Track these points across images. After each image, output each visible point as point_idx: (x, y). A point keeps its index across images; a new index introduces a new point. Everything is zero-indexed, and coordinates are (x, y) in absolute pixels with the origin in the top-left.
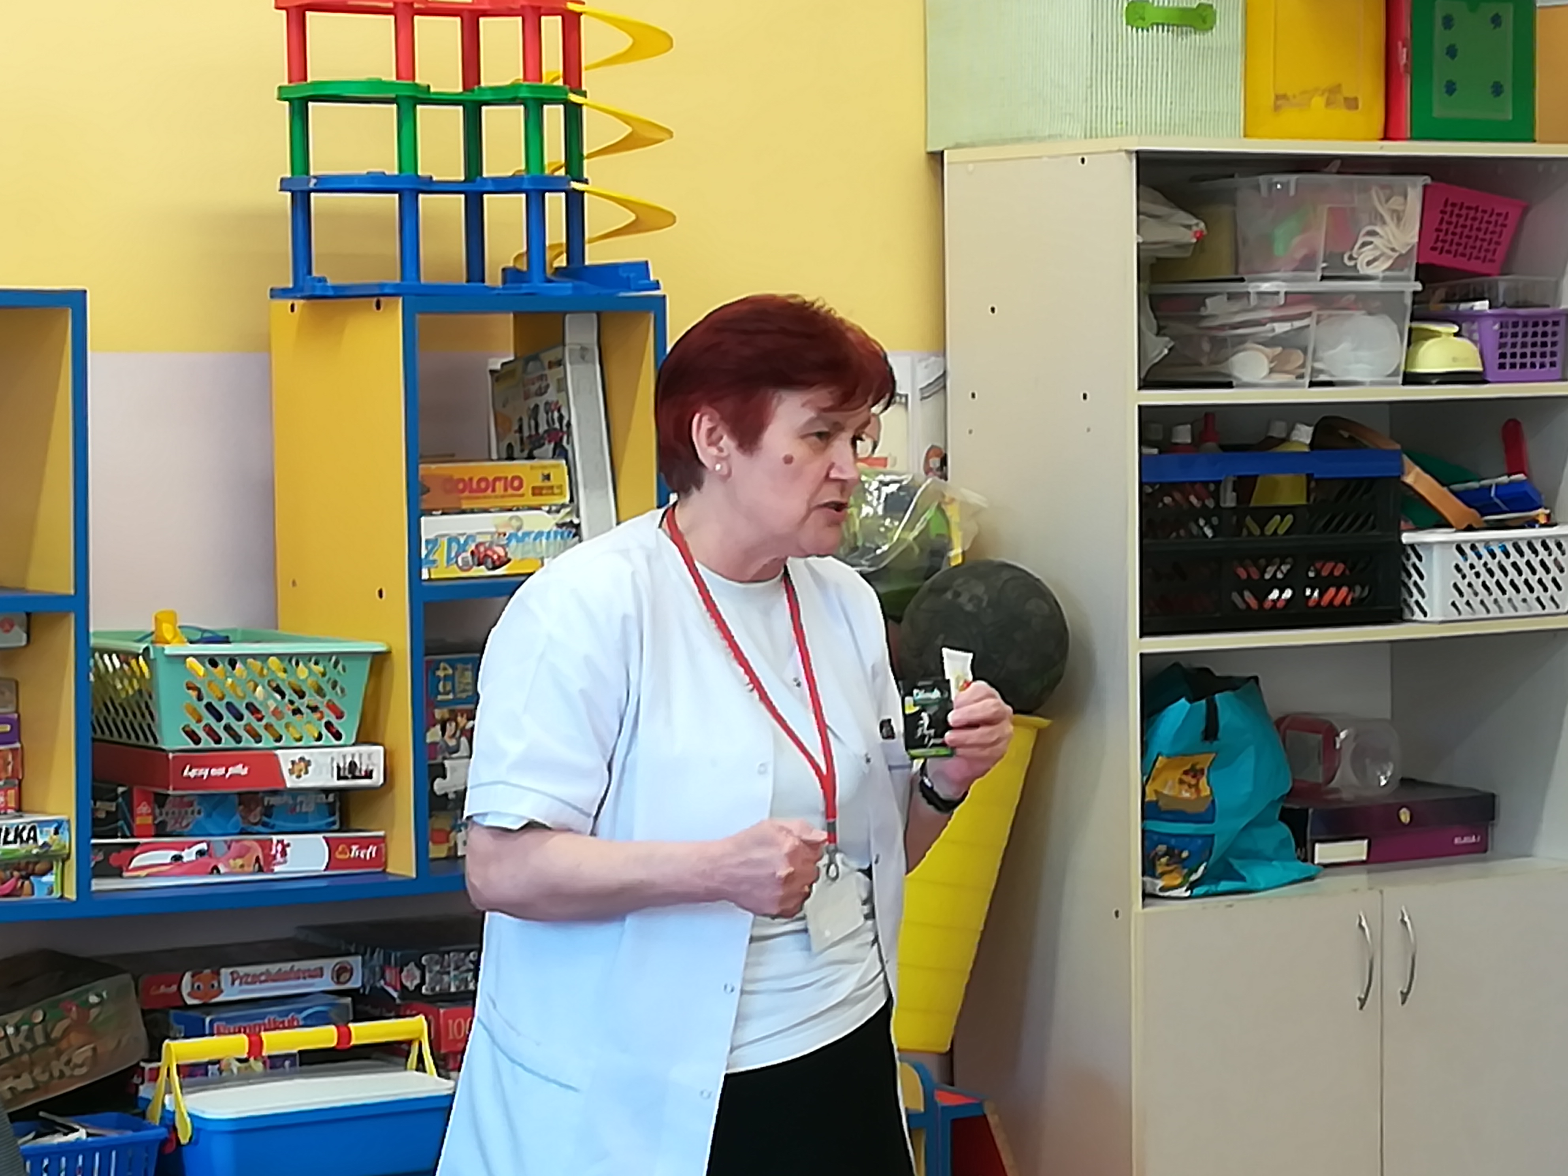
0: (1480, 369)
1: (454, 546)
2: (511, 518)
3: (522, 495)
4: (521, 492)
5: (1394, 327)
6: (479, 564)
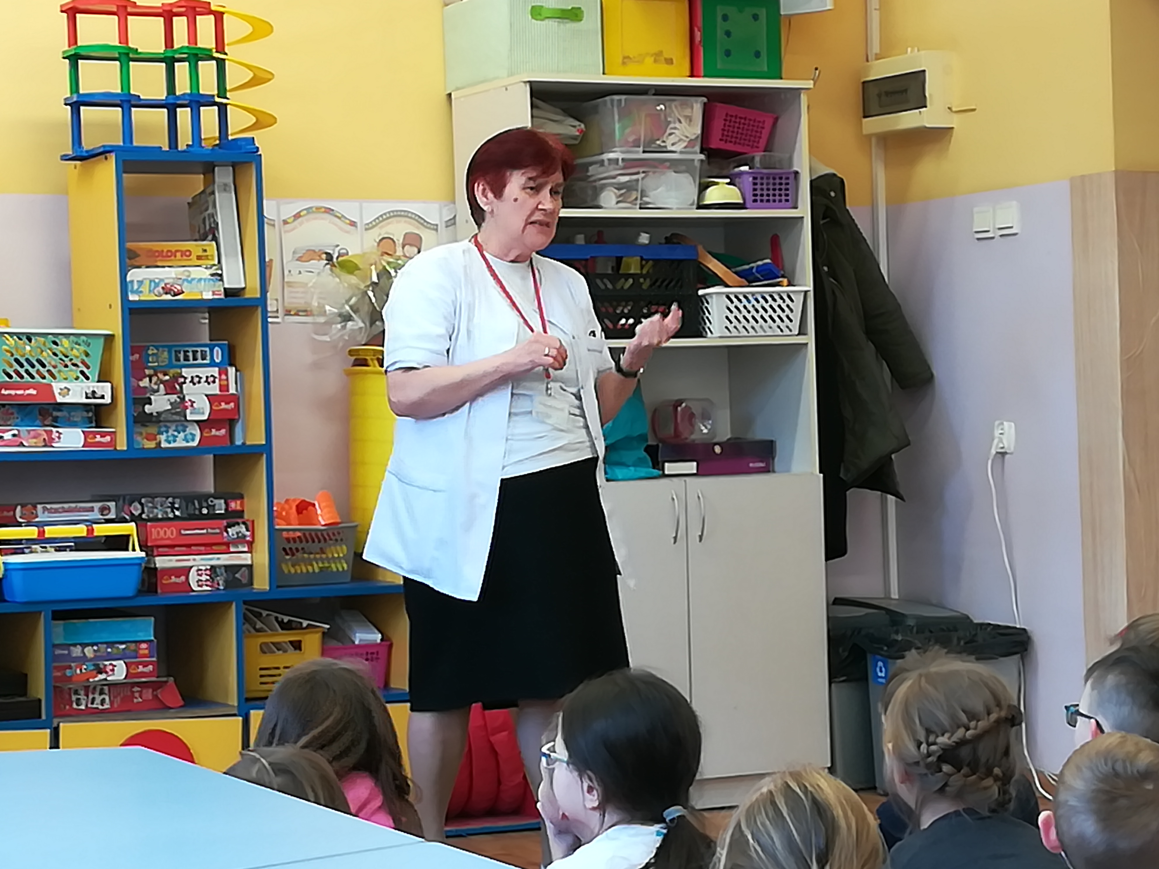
0: (741, 201)
1: (153, 284)
2: (185, 271)
3: (190, 260)
4: (191, 257)
5: (691, 178)
6: (166, 293)
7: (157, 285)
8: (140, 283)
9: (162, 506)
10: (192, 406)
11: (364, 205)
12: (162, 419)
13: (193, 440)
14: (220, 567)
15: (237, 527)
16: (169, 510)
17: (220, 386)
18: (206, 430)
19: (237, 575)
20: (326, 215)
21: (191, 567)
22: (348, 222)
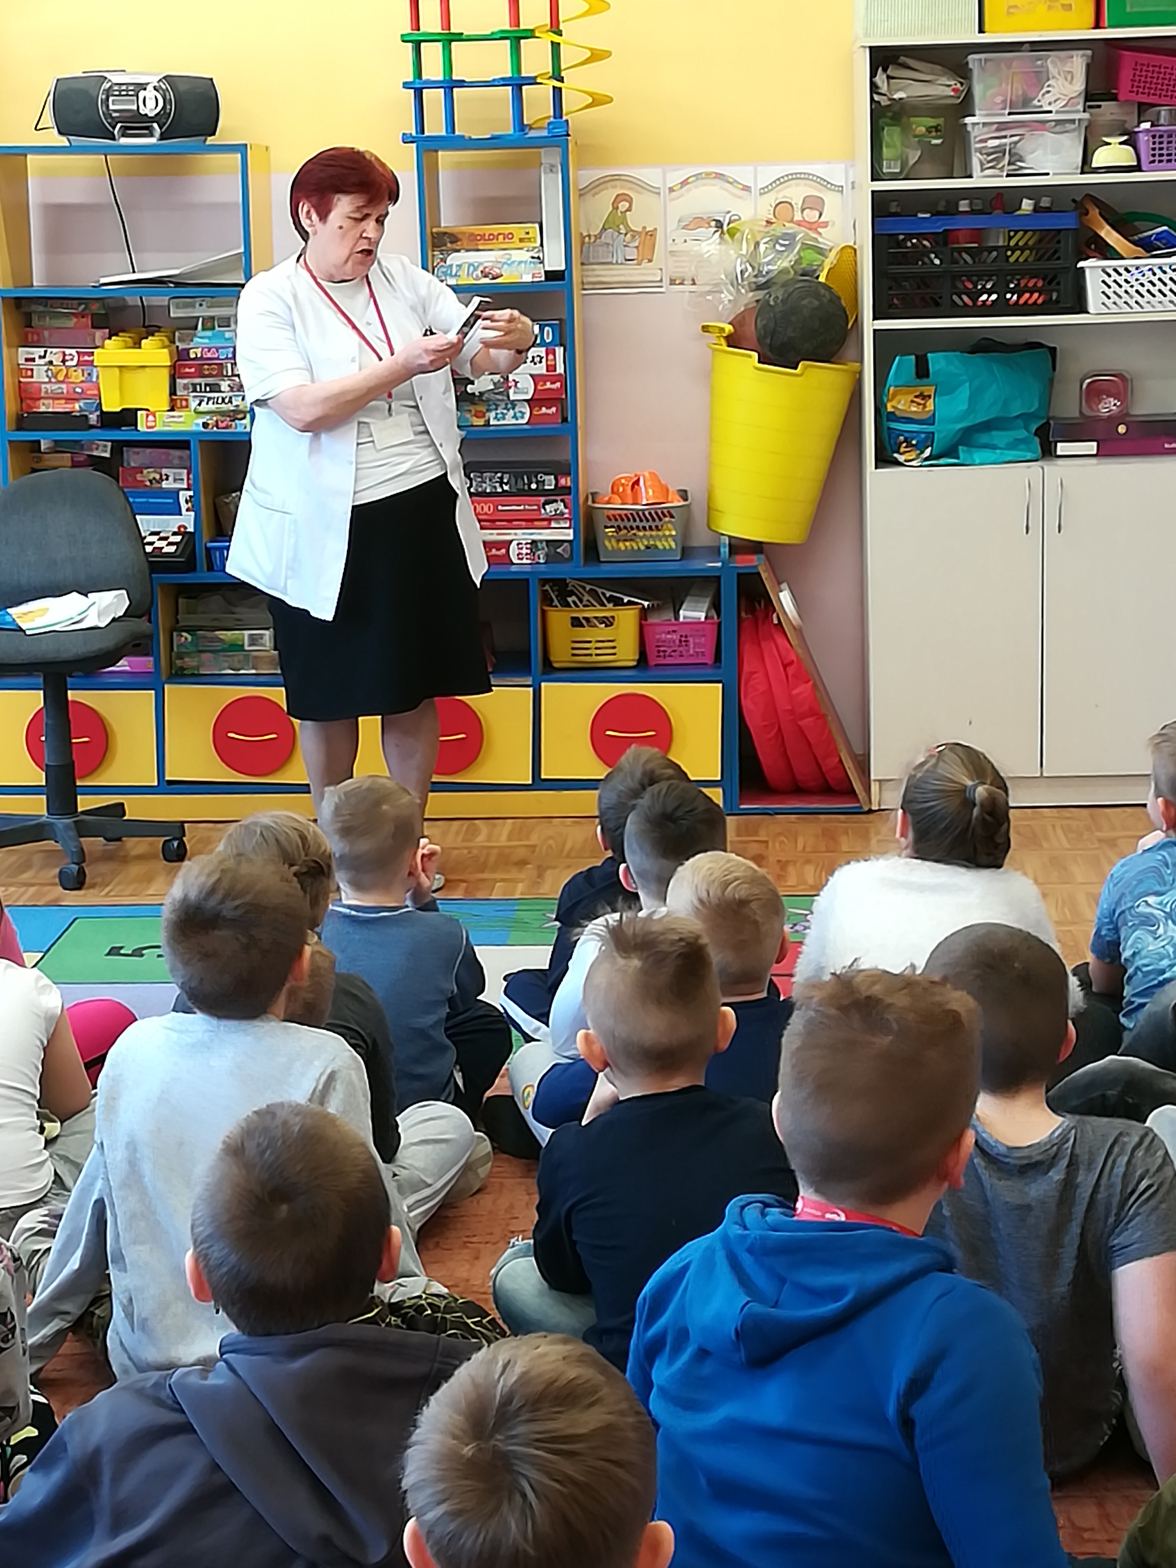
0: (1135, 163)
1: (472, 268)
2: (506, 254)
3: (512, 243)
4: (513, 240)
6: (486, 276)
7: (475, 269)
8: (459, 266)
9: (490, 480)
10: (516, 386)
11: (759, 168)
12: (484, 398)
13: (522, 417)
14: (541, 541)
15: (554, 504)
16: (497, 485)
17: (547, 366)
18: (537, 409)
19: (558, 550)
20: (717, 181)
21: (511, 541)
22: (741, 187)
